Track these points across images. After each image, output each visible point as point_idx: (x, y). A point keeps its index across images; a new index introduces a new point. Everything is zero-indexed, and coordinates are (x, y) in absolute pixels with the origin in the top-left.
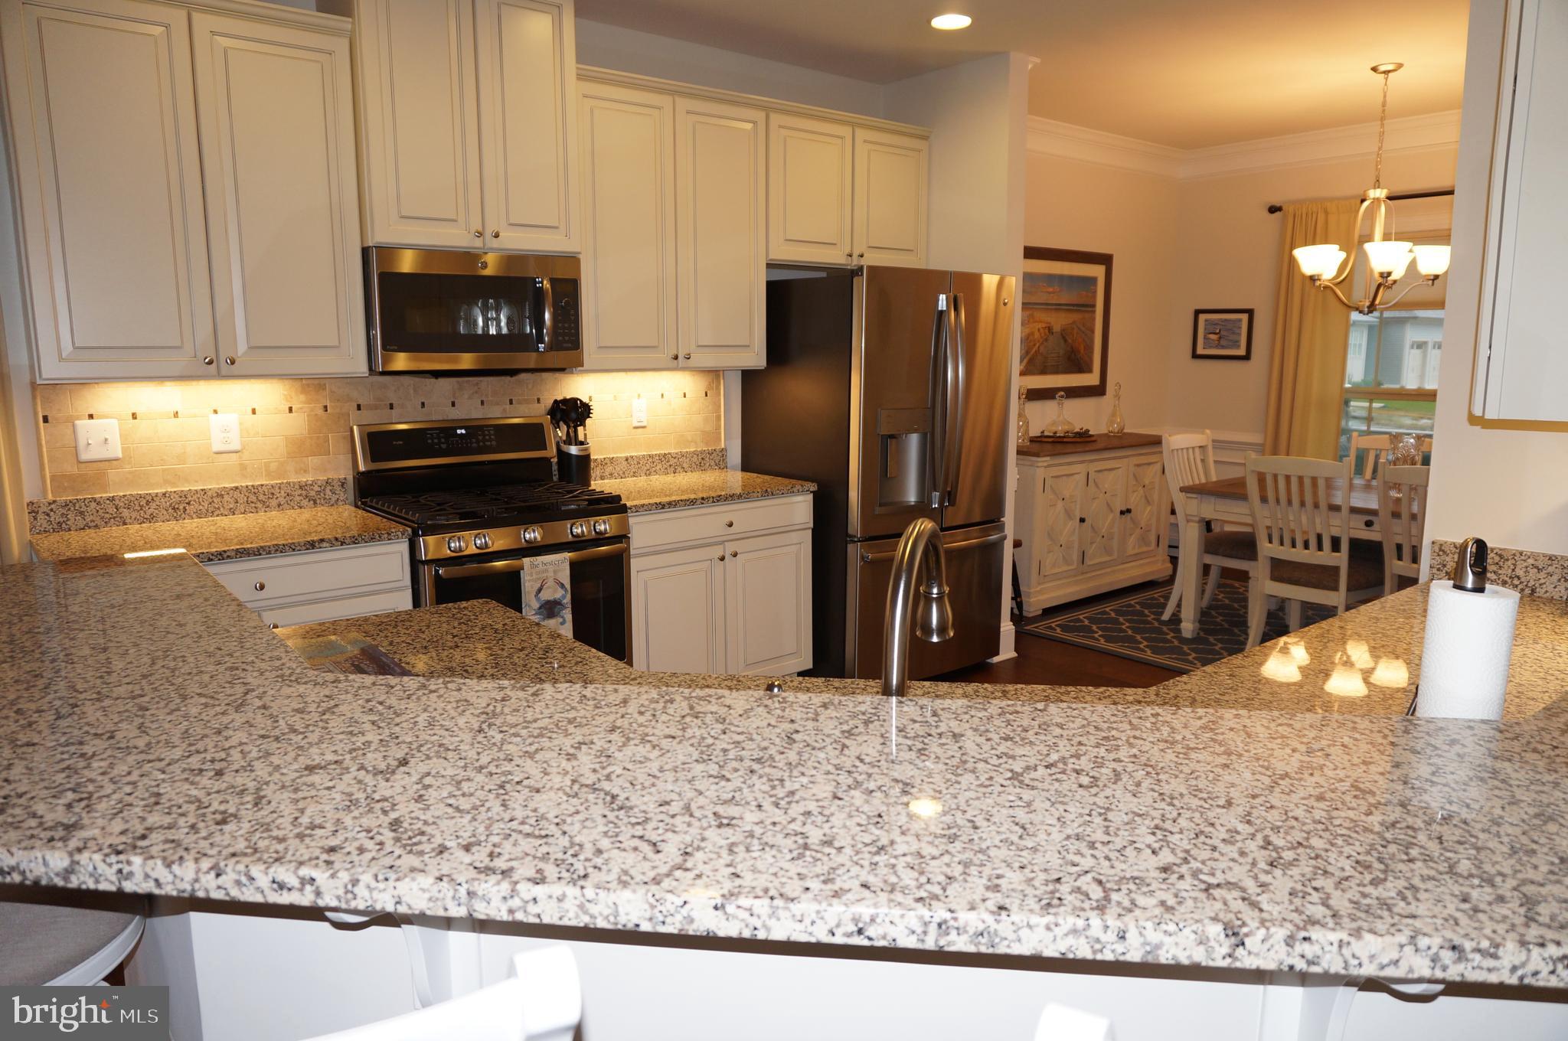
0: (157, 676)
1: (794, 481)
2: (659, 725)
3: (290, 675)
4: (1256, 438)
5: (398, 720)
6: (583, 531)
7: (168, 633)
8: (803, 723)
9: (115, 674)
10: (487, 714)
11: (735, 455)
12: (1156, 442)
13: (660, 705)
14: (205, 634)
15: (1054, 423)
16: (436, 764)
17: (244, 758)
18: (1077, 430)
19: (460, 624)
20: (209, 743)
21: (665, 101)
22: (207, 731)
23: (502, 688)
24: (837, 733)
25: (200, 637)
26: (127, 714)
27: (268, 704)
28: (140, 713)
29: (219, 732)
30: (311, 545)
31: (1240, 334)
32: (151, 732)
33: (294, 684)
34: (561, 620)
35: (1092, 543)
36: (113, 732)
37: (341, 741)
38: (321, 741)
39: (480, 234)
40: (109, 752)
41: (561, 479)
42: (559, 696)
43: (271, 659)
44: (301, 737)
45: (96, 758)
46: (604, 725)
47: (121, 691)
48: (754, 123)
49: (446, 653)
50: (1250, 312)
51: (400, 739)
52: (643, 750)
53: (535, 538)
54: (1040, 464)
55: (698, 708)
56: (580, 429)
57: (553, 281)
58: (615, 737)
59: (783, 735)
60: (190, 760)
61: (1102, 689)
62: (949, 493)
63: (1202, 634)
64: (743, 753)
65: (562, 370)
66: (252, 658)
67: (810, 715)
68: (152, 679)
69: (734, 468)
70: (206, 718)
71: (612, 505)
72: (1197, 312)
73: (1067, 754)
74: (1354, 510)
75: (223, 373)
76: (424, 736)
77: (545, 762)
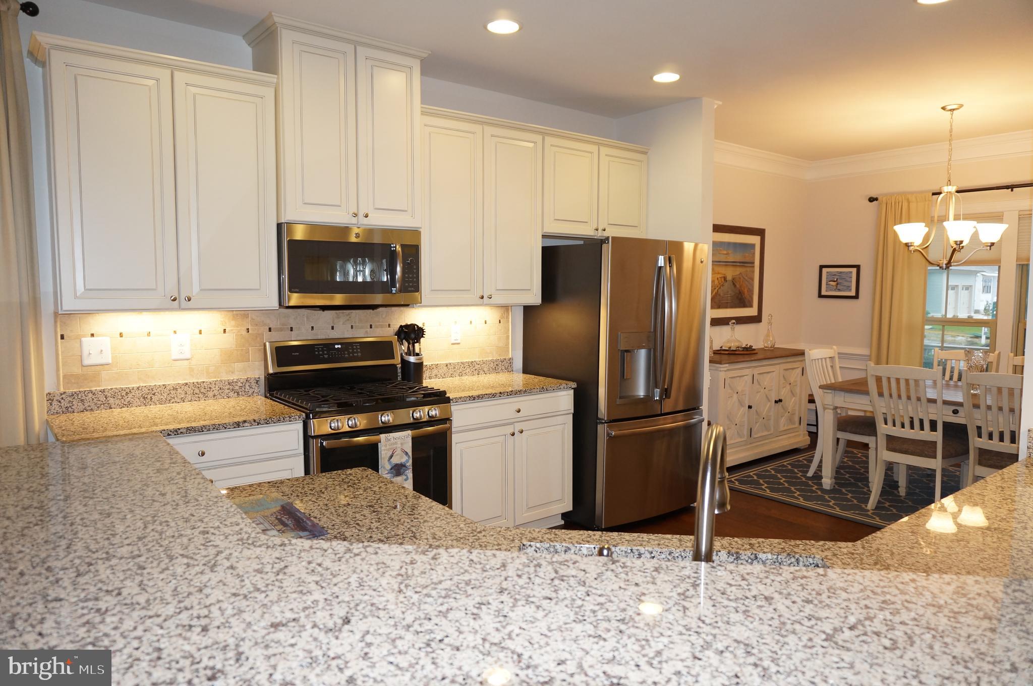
0: (150, 539)
1: (560, 381)
2: (536, 587)
3: (248, 539)
4: (865, 351)
5: (335, 580)
6: (421, 416)
7: (154, 501)
8: (645, 586)
9: (118, 536)
10: (402, 576)
11: (518, 363)
12: (802, 353)
13: (532, 569)
14: (181, 502)
15: (728, 341)
16: (371, 623)
17: (223, 615)
18: (744, 346)
19: (348, 486)
20: (193, 600)
21: (477, 128)
22: (192, 589)
23: (408, 553)
24: (674, 594)
25: (177, 505)
26: (129, 572)
27: (235, 565)
28: (139, 572)
29: (201, 591)
30: (238, 425)
31: (851, 282)
32: (149, 589)
33: (252, 547)
34: (405, 477)
35: (756, 423)
36: (120, 589)
37: (295, 599)
38: (279, 600)
39: (355, 215)
40: (118, 608)
41: (403, 379)
42: (452, 560)
43: (232, 524)
44: (263, 595)
45: (109, 613)
46: (494, 587)
47: (124, 551)
48: (535, 143)
49: (341, 510)
50: (858, 267)
51: (340, 598)
52: (530, 610)
53: (389, 420)
54: (722, 369)
55: (561, 573)
56: (417, 345)
57: (402, 246)
58: (505, 597)
59: (634, 597)
60: (181, 616)
61: (821, 543)
62: (666, 389)
63: (836, 487)
64: (608, 614)
65: (407, 305)
66: (217, 524)
67: (648, 579)
68: (146, 540)
69: (517, 371)
70: (190, 577)
71: (439, 398)
72: (822, 267)
73: (862, 617)
74: (946, 403)
75: (183, 306)
76: (358, 596)
77: (457, 621)
